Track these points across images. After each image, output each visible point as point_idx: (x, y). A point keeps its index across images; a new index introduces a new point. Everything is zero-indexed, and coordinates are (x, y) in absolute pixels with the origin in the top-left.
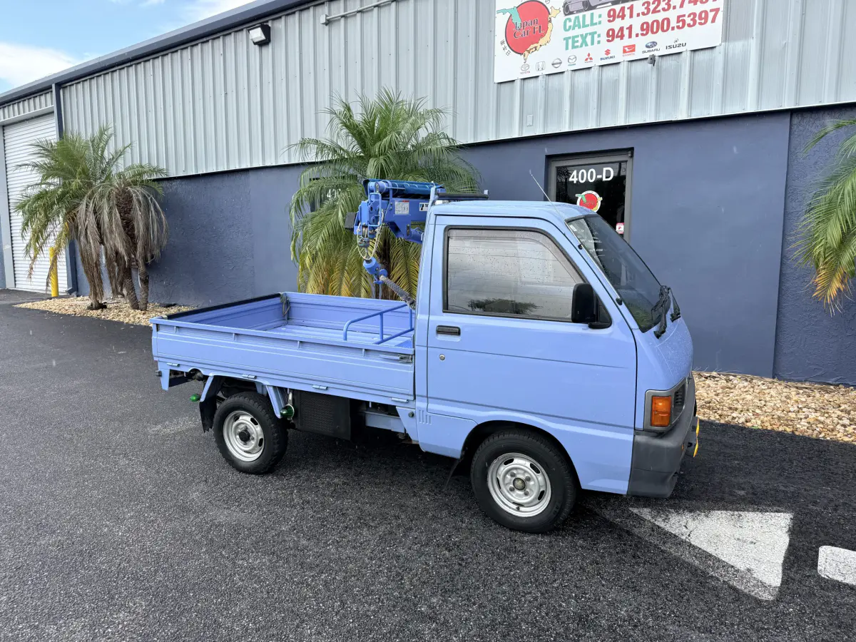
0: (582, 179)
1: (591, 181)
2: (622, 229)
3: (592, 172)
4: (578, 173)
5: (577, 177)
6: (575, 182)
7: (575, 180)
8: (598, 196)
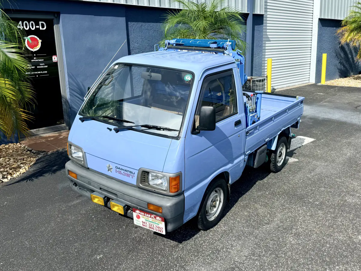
0: (26, 27)
1: (32, 29)
2: (56, 59)
3: (32, 24)
5: (23, 25)
7: (21, 27)
8: (38, 39)
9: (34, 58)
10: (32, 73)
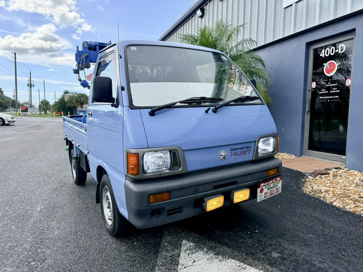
0: (327, 54)
1: (332, 54)
2: (350, 83)
3: (333, 49)
4: (325, 50)
6: (323, 56)
8: (336, 63)
9: (329, 83)
10: (325, 98)
